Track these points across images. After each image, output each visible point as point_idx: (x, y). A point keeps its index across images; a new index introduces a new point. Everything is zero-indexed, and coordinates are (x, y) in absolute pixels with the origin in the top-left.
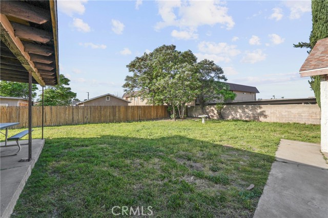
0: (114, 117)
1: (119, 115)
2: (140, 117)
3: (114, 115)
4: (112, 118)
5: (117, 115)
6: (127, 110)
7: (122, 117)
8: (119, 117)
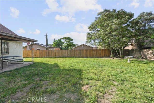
0: (80, 55)
1: (83, 54)
2: (94, 55)
3: (81, 54)
4: (79, 55)
5: (82, 54)
6: (87, 52)
7: (84, 55)
8: (83, 55)
